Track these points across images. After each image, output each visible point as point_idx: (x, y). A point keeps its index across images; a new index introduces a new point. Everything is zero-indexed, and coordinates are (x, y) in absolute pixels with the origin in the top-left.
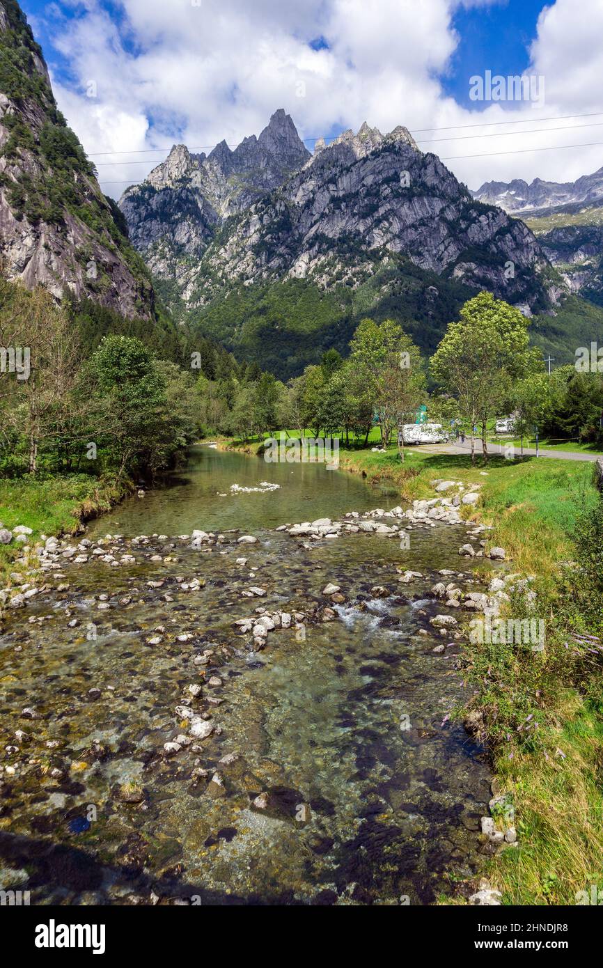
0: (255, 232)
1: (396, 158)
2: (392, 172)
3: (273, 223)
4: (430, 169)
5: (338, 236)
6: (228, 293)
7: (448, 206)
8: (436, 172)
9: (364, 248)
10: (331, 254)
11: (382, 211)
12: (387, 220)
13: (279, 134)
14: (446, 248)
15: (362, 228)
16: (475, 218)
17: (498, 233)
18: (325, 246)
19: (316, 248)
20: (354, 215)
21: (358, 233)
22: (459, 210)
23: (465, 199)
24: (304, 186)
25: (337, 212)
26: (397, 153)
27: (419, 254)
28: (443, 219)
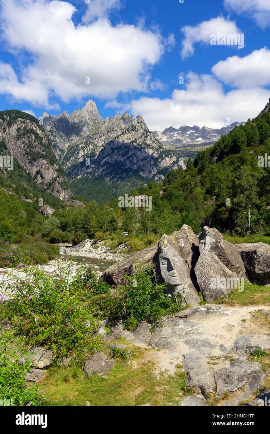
0: (82, 156)
1: (136, 133)
2: (134, 139)
3: (88, 153)
4: (149, 138)
5: (114, 162)
6: (71, 181)
7: (155, 152)
8: (151, 139)
9: (123, 167)
10: (111, 169)
11: (130, 154)
12: (132, 157)
13: (90, 110)
14: (153, 169)
15: (122, 160)
16: (164, 158)
17: (172, 164)
18: (108, 166)
19: (105, 167)
20: (120, 155)
21: (121, 162)
22: (159, 154)
23: (161, 150)
24: (101, 138)
25: (114, 153)
26: (136, 131)
27: (143, 171)
28: (152, 157)
